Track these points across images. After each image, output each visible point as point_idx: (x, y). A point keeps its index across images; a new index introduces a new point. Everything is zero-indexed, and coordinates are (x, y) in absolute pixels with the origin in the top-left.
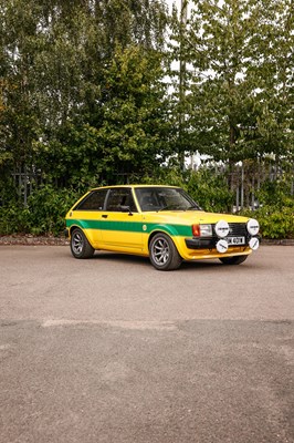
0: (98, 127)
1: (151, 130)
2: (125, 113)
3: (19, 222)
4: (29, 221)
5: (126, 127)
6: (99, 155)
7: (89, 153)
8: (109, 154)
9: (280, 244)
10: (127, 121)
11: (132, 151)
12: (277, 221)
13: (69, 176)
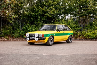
0: (42, 8)
1: (56, 8)
2: (50, 4)
3: (20, 34)
4: (23, 34)
5: (50, 7)
6: (43, 15)
7: (40, 15)
8: (45, 16)
9: (94, 40)
10: (50, 6)
11: (51, 14)
12: (93, 34)
13: (34, 21)
